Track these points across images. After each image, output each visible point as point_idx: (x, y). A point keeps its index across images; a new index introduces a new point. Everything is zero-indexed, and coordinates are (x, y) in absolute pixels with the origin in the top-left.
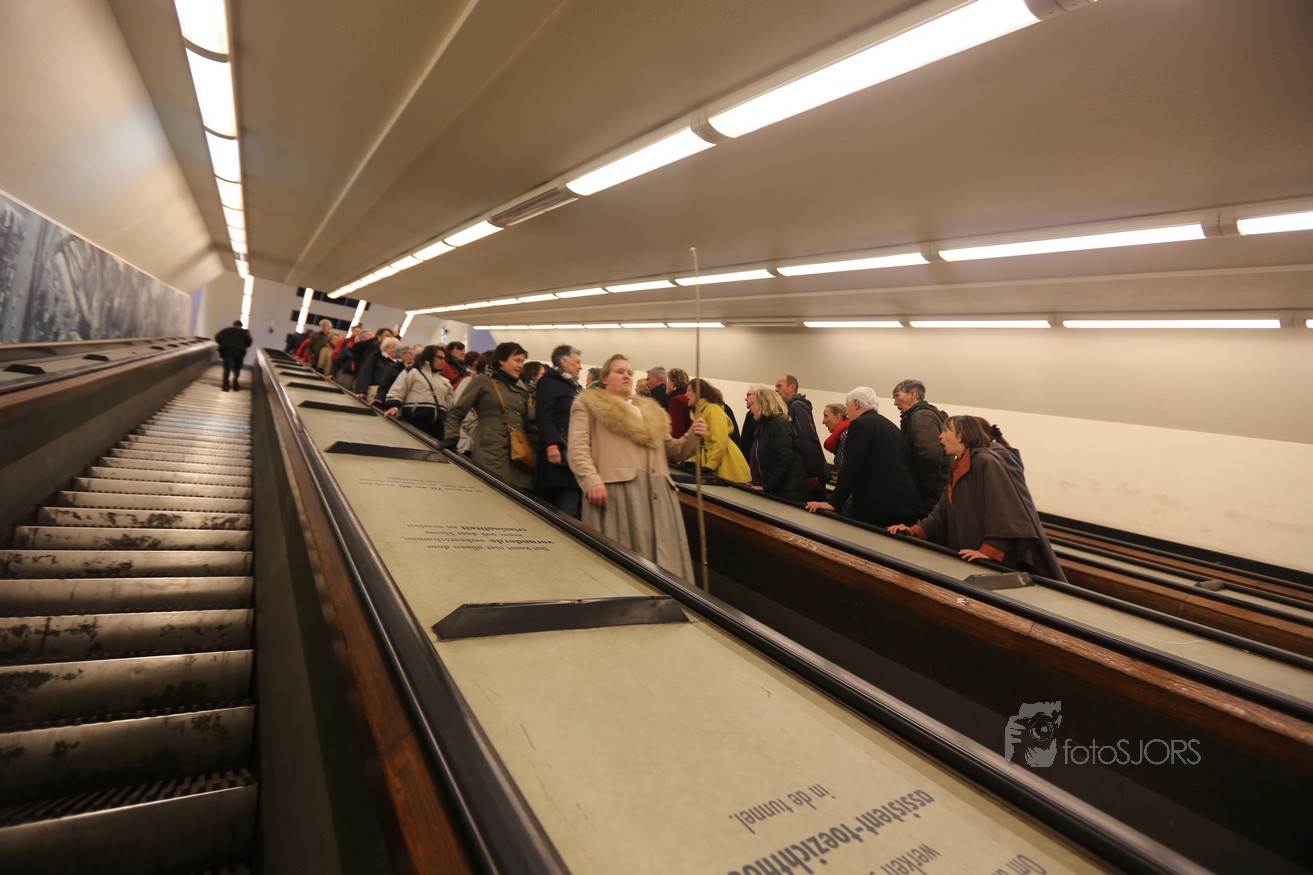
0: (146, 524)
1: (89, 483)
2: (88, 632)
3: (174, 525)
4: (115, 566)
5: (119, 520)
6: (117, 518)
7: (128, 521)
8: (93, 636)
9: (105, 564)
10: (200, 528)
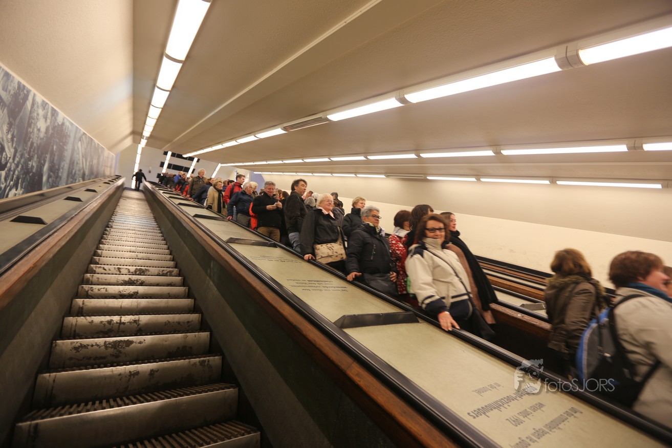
0: (134, 273)
1: (102, 252)
2: (136, 323)
3: (146, 274)
4: (131, 293)
5: (123, 271)
6: (121, 270)
7: (126, 272)
8: (138, 325)
9: (127, 292)
10: (157, 275)
